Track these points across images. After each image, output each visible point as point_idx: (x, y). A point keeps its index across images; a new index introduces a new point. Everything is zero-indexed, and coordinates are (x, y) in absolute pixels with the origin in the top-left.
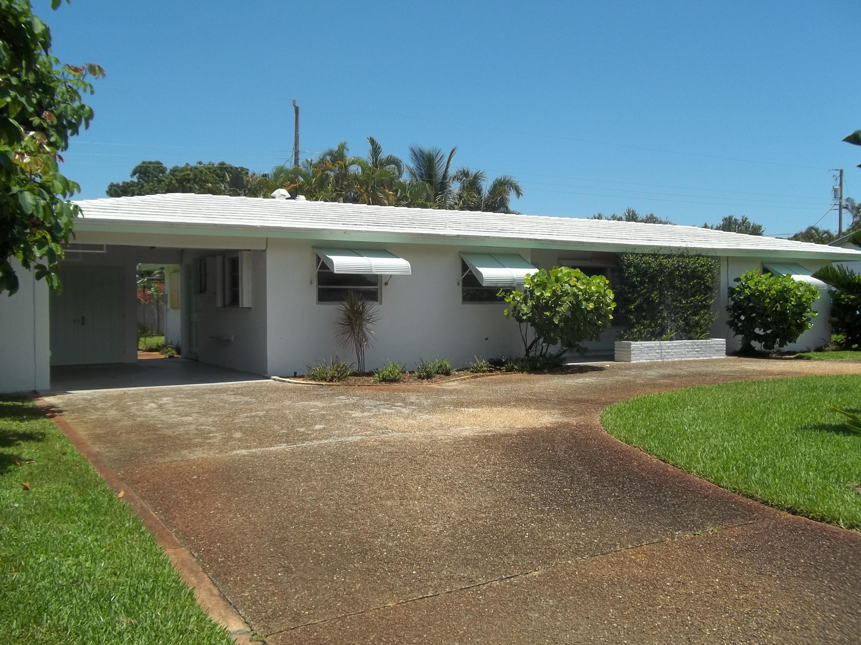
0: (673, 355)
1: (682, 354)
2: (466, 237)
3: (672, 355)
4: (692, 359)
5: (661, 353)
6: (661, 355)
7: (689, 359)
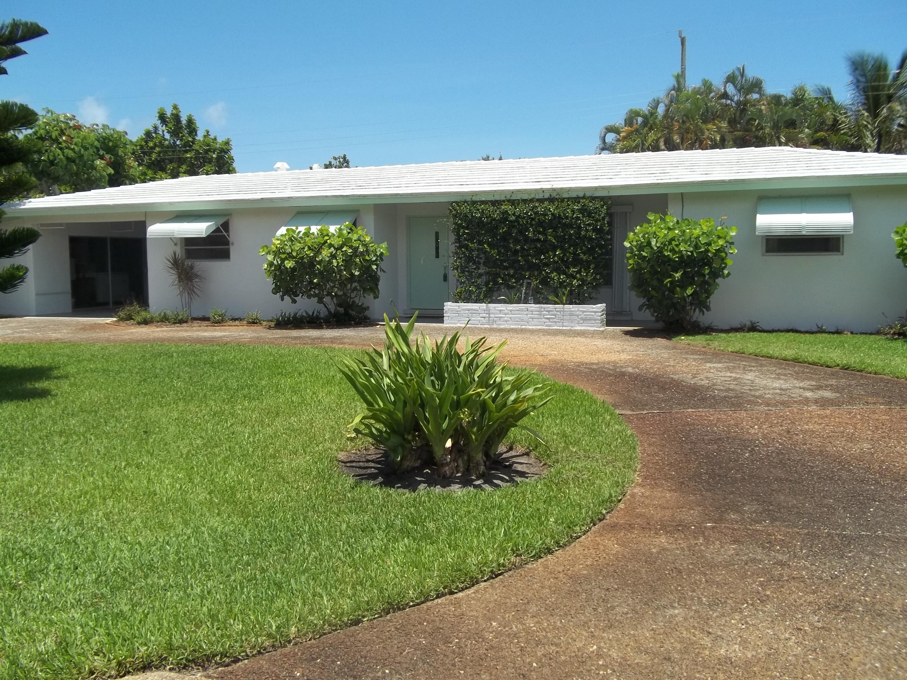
0: (508, 321)
1: (523, 320)
2: (271, 200)
3: (506, 321)
4: (540, 327)
5: (489, 317)
6: (489, 320)
7: (534, 327)
